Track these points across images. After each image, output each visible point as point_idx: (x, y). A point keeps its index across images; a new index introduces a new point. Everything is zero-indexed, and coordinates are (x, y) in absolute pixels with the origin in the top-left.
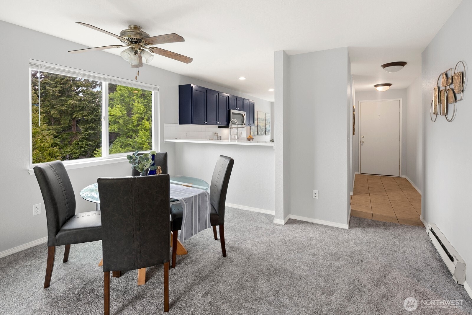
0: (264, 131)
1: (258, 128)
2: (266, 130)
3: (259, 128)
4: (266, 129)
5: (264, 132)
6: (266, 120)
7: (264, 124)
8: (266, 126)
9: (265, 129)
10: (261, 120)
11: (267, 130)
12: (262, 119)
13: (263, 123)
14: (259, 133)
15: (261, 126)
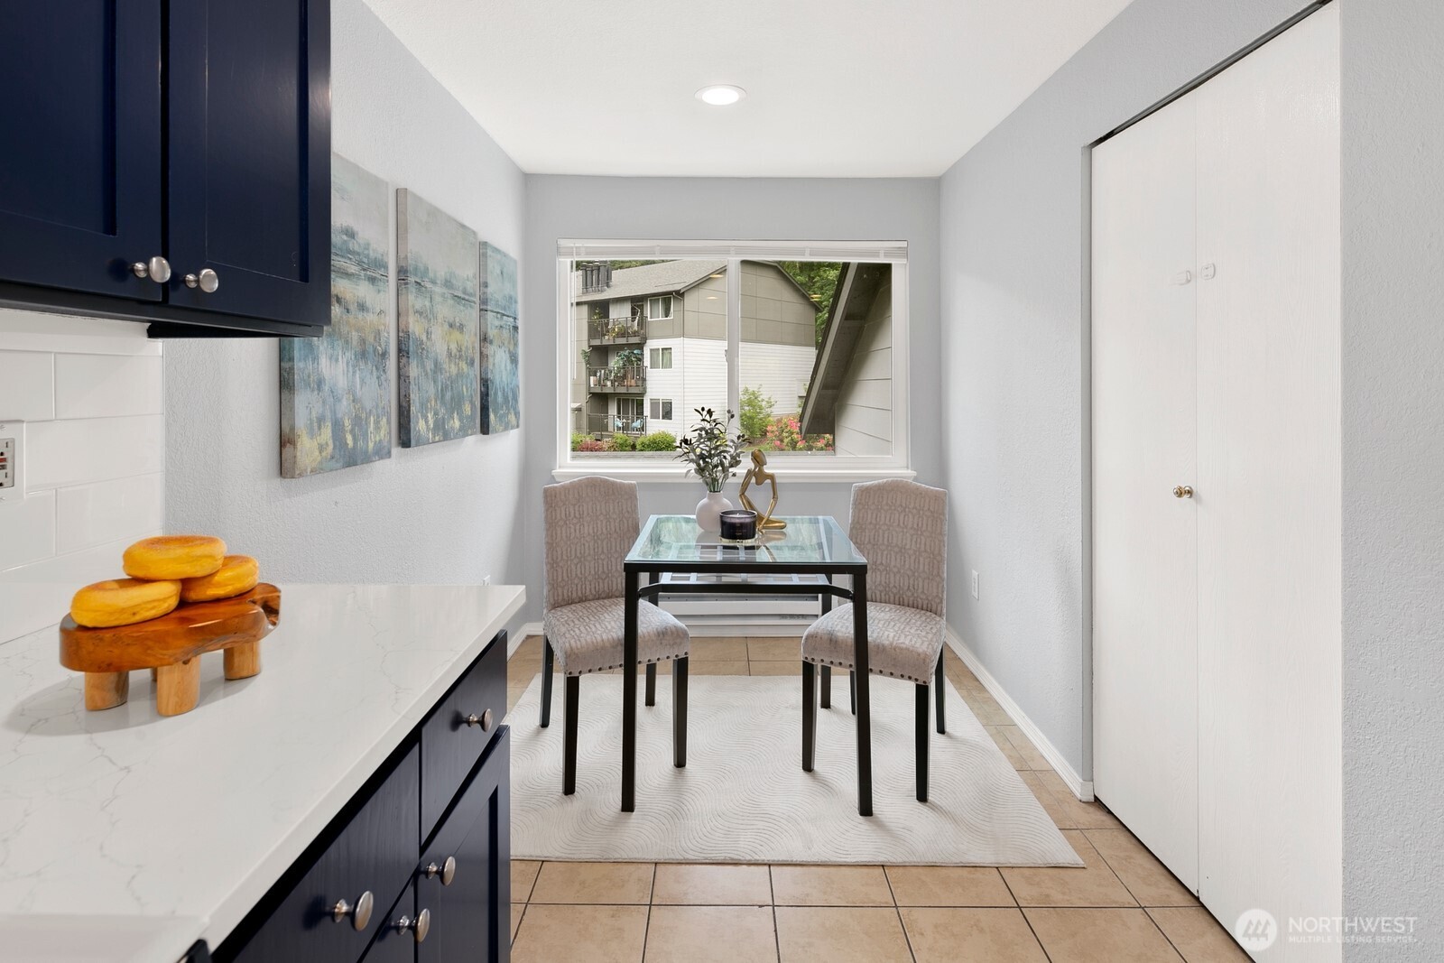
0: (470, 408)
1: (402, 377)
2: (485, 396)
3: (414, 371)
4: (485, 383)
5: (467, 409)
6: (484, 301)
7: (470, 340)
8: (483, 356)
9: (477, 386)
10: (438, 290)
11: (497, 397)
12: (448, 284)
13: (461, 328)
14: (420, 426)
15: (443, 357)
